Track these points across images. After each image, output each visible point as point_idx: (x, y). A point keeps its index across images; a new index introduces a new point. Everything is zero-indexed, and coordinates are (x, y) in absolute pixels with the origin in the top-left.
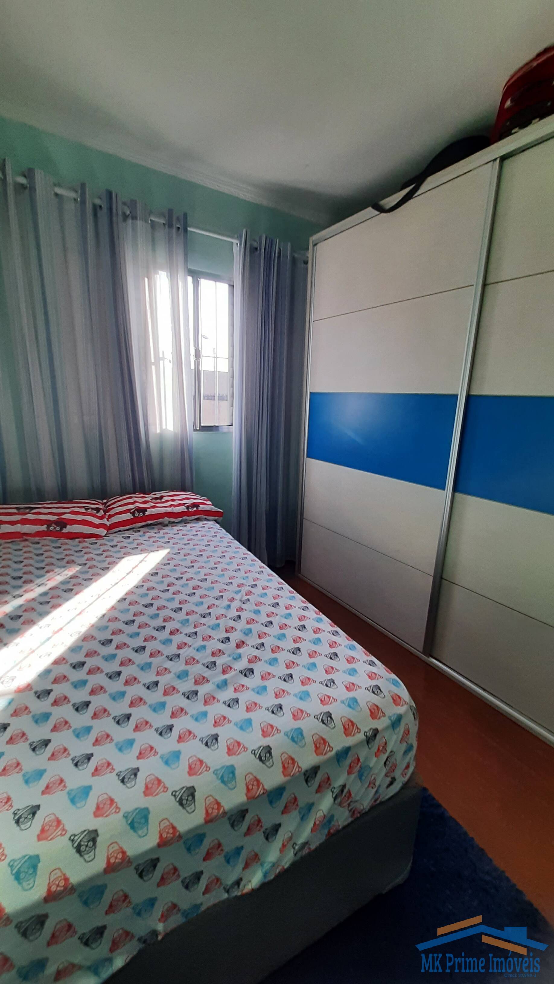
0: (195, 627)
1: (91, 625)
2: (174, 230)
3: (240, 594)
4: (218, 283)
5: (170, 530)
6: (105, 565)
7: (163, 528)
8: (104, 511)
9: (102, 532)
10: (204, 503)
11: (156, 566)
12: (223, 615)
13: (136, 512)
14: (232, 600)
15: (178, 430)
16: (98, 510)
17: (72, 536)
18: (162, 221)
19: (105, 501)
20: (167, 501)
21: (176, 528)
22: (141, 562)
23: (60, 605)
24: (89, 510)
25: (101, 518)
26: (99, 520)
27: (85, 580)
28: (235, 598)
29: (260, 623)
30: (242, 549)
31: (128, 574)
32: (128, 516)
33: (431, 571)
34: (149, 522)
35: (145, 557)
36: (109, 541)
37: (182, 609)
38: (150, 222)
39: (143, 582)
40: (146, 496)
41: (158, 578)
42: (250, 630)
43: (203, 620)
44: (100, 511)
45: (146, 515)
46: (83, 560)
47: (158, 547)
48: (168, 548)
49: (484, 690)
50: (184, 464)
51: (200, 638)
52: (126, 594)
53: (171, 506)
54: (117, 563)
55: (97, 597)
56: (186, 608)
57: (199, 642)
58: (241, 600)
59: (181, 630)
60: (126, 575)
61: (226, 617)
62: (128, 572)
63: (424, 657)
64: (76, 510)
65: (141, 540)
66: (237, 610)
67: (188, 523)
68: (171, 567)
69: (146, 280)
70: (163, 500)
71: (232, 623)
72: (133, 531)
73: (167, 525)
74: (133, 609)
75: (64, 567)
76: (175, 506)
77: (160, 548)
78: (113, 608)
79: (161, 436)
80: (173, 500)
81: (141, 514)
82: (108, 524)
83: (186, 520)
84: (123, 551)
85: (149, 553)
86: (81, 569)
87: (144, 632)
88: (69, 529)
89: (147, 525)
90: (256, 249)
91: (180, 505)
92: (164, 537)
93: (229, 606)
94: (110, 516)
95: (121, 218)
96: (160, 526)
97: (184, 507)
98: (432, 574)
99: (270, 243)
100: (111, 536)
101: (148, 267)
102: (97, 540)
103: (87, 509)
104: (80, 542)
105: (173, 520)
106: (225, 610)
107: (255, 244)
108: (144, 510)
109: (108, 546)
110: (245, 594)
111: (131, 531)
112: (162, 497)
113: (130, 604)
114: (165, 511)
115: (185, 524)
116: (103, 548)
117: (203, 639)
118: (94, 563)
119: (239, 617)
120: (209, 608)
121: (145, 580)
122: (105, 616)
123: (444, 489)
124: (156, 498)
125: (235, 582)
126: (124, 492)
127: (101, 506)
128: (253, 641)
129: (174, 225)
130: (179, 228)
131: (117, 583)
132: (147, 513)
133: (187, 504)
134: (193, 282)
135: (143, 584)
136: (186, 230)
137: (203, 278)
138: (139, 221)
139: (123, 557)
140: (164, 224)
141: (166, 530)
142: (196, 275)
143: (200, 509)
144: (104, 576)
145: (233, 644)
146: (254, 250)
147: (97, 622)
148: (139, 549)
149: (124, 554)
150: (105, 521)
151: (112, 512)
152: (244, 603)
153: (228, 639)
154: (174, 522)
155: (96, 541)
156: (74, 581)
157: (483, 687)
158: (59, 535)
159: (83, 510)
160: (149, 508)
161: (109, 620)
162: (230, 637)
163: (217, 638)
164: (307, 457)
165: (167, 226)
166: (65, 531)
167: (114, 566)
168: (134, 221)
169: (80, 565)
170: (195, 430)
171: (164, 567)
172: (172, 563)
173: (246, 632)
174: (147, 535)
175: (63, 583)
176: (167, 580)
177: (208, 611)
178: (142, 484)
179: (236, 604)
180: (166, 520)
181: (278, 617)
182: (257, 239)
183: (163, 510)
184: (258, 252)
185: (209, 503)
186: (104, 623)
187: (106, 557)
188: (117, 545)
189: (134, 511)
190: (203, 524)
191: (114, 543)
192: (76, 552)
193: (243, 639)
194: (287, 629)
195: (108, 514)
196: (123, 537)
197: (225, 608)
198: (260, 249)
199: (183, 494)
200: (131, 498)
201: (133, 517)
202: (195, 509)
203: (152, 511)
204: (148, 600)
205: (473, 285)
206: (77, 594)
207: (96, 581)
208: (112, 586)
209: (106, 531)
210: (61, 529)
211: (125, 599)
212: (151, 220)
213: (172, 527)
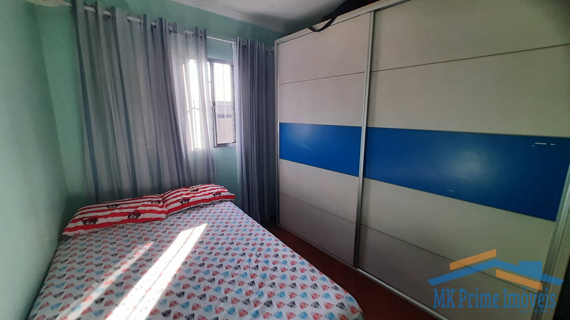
0: (233, 276)
1: (169, 283)
2: (199, 38)
3: (255, 251)
4: (224, 64)
5: (205, 210)
6: (169, 239)
7: (201, 209)
8: (163, 202)
9: (163, 216)
10: (223, 191)
11: (200, 236)
12: (247, 266)
13: (183, 201)
14: (251, 255)
15: (205, 148)
16: (159, 202)
17: (145, 221)
18: (192, 33)
19: (162, 195)
20: (201, 192)
21: (208, 209)
22: (191, 234)
23: (146, 272)
24: (154, 203)
25: (162, 207)
26: (161, 209)
27: (158, 251)
28: (252, 253)
29: (270, 269)
30: (250, 219)
31: (184, 243)
32: (179, 204)
33: (355, 220)
34: (192, 206)
35: (193, 230)
36: (168, 222)
37: (223, 265)
38: (185, 34)
39: (195, 248)
40: (187, 189)
41: (204, 245)
42: (265, 275)
43: (237, 271)
44: (160, 202)
45: (189, 202)
46: (154, 237)
47: (200, 223)
48: (206, 223)
49: (388, 284)
50: (209, 168)
51: (237, 284)
52: (187, 258)
53: (204, 195)
54: (176, 237)
55: (168, 263)
56: (225, 264)
57: (237, 287)
58: (256, 255)
59: (225, 280)
60: (183, 244)
61: (250, 267)
62: (184, 242)
63: (354, 268)
64: (146, 203)
65: (188, 219)
66: (255, 262)
67: (215, 204)
68: (210, 236)
69: (183, 65)
70: (199, 192)
71: (254, 271)
72: (182, 213)
73: (202, 207)
74: (193, 269)
75: (144, 243)
76: (207, 195)
77: (201, 223)
78: (180, 269)
79: (195, 153)
80: (205, 191)
81: (187, 202)
82: (166, 210)
83: (214, 202)
84: (179, 227)
85: (195, 227)
86: (154, 243)
87: (203, 284)
88: (142, 216)
89: (191, 208)
90: (245, 46)
91: (209, 194)
92: (202, 215)
93: (250, 260)
94: (167, 205)
95: (168, 33)
96: (198, 208)
97: (212, 195)
98: (355, 222)
99: (253, 44)
100: (169, 218)
101: (184, 58)
102: (160, 221)
103: (152, 202)
104: (150, 224)
105: (205, 203)
106: (248, 263)
107: (245, 44)
108: (188, 199)
109: (169, 225)
110: (258, 250)
111: (181, 214)
112: (197, 190)
113: (190, 265)
114: (201, 199)
115: (213, 205)
116: (165, 227)
117: (239, 285)
118: (161, 238)
119: (257, 266)
120: (238, 262)
121: (196, 247)
122: (176, 276)
123: (358, 176)
124: (194, 191)
125: (251, 242)
126: (174, 188)
127: (160, 199)
128: (268, 282)
129: (199, 35)
130: (201, 37)
131: (179, 251)
132: (190, 201)
133: (213, 193)
134: (210, 65)
135: (195, 250)
136: (206, 38)
137: (215, 62)
138: (178, 34)
139: (180, 232)
140: (192, 35)
141: (203, 210)
142: (211, 61)
143: (221, 195)
144: (169, 247)
145: (257, 285)
146: (244, 47)
147: (172, 281)
148: (188, 225)
149: (180, 230)
150: (164, 209)
151: (168, 202)
152: (258, 257)
153: (253, 282)
154: (206, 205)
155: (160, 223)
156: (151, 253)
157: (387, 282)
158: (136, 221)
159: (150, 203)
160: (191, 198)
161: (180, 279)
162: (254, 281)
163: (247, 282)
164: (280, 158)
165: (195, 36)
166: (140, 218)
167: (175, 239)
168: (176, 34)
169: (153, 241)
170: (215, 147)
171: (206, 236)
172: (211, 233)
173: (263, 276)
174: (192, 215)
175: (145, 255)
176: (210, 246)
177: (238, 265)
178: (184, 182)
179: (254, 258)
180: (202, 204)
181: (279, 264)
182: (246, 41)
183: (200, 198)
184: (247, 48)
185: (226, 190)
186: (177, 281)
187: (169, 233)
188: (174, 224)
189: (182, 200)
190: (224, 204)
191: (172, 223)
192: (149, 231)
193: (262, 282)
194: (286, 271)
195: (166, 203)
196: (177, 218)
197: (248, 262)
198: (248, 47)
199: (210, 187)
200: (179, 192)
201: (181, 204)
202: (219, 195)
203: (193, 199)
204: (200, 262)
205: (365, 72)
206: (155, 262)
207: (165, 251)
208: (176, 253)
209: (166, 215)
210: (137, 217)
211: (186, 262)
212: (185, 33)
213: (206, 208)
